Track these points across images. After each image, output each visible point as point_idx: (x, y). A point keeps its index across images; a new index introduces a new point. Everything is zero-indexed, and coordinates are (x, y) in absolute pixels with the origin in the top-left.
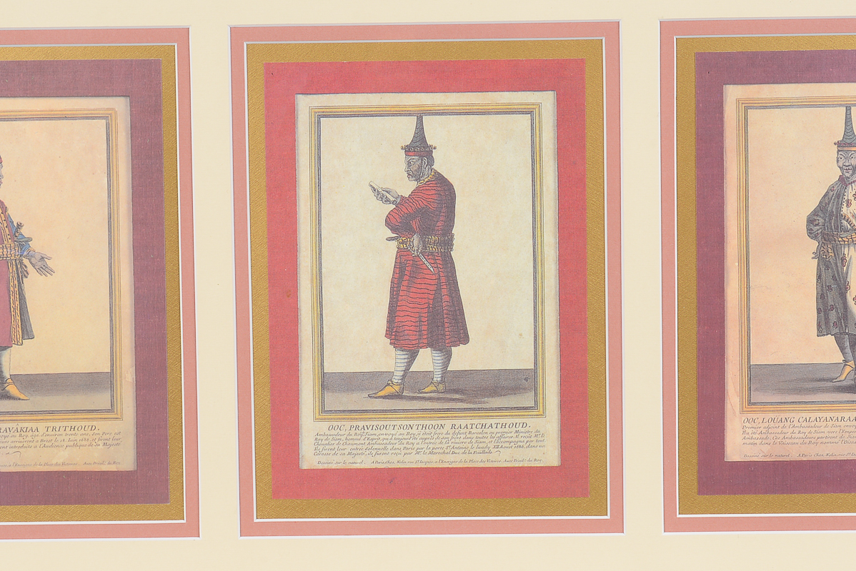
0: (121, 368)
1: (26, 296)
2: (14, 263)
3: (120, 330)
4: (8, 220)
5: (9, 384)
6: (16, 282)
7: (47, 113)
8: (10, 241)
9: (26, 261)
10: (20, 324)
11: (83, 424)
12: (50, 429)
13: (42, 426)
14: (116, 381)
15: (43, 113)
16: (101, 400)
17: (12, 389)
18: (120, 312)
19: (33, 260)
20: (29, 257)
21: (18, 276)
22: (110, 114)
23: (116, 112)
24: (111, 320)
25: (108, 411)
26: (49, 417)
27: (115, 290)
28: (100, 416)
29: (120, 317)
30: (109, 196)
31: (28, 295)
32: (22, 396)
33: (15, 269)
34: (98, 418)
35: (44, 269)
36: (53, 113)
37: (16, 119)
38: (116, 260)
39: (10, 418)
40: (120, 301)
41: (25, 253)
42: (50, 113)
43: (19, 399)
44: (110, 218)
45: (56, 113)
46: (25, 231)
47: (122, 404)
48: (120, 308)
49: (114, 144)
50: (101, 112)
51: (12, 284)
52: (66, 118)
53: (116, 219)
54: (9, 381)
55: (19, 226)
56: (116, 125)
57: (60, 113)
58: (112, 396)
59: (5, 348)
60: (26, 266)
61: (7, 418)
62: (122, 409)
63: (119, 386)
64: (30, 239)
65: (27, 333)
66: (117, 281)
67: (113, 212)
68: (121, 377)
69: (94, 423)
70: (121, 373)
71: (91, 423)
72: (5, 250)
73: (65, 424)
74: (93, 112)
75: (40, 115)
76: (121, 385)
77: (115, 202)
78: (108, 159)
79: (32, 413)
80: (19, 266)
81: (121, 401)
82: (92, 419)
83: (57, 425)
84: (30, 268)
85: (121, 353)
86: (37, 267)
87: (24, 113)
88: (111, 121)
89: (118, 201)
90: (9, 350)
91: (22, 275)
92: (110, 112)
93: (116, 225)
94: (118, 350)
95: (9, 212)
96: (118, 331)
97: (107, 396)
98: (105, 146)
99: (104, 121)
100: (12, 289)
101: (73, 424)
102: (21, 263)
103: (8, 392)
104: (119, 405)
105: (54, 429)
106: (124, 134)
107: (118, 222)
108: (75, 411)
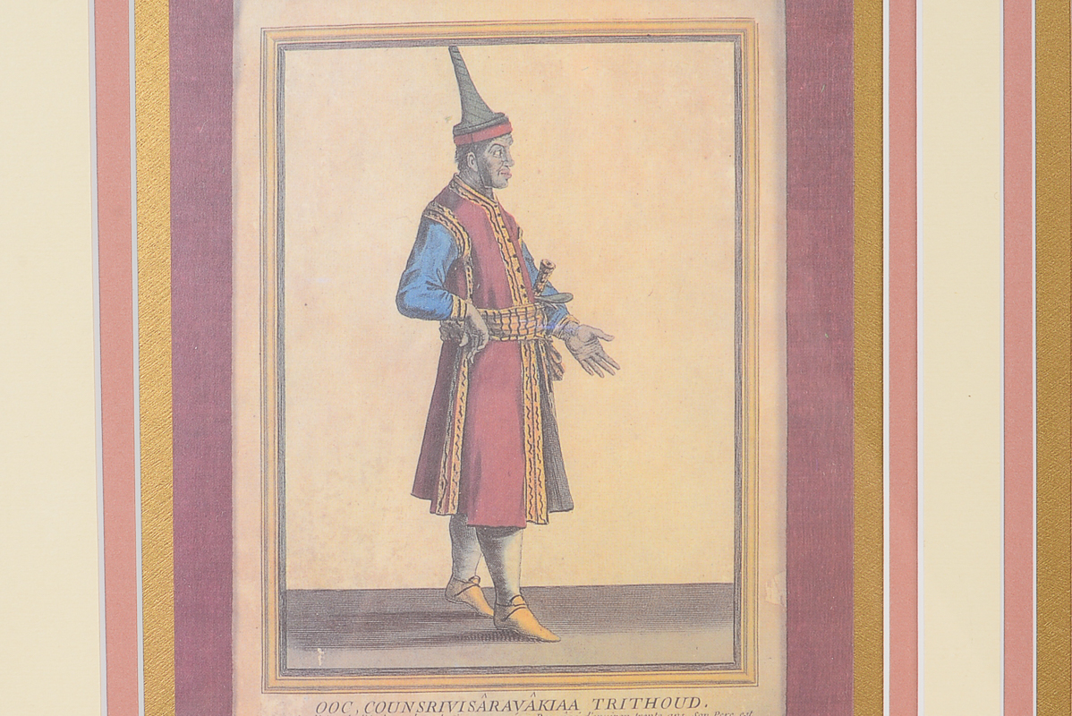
0: (756, 574)
1: (558, 419)
2: (533, 348)
3: (756, 492)
4: (522, 254)
5: (518, 607)
6: (537, 389)
7: (610, 26)
8: (524, 299)
9: (558, 344)
10: (543, 479)
11: (673, 693)
12: (603, 705)
13: (585, 698)
14: (746, 601)
15: (601, 26)
16: (712, 642)
17: (524, 619)
18: (757, 455)
19: (574, 342)
20: (566, 336)
21: (542, 376)
22: (744, 31)
23: (755, 27)
24: (738, 472)
25: (726, 666)
26: (601, 679)
27: (747, 408)
28: (709, 678)
29: (757, 465)
30: (738, 206)
31: (561, 415)
32: (544, 634)
33: (534, 360)
34: (706, 682)
35: (596, 361)
36: (621, 26)
37: (542, 40)
38: (751, 343)
39: (518, 681)
40: (757, 429)
41: (557, 327)
42: (615, 26)
43: (539, 640)
44: (739, 252)
45: (627, 26)
46: (557, 280)
47: (756, 652)
48: (757, 447)
49: (751, 94)
50: (725, 26)
51: (527, 392)
52: (648, 38)
53: (751, 255)
54: (518, 600)
55: (546, 268)
56: (757, 53)
57: (636, 26)
58: (737, 635)
59: (510, 530)
60: (558, 355)
61: (511, 681)
62: (756, 662)
63: (750, 612)
64: (568, 297)
65: (558, 498)
66: (751, 388)
67: (747, 241)
68: (756, 592)
69: (698, 692)
70: (756, 585)
71: (689, 693)
72: (514, 320)
73: (636, 693)
74: (707, 25)
75: (594, 31)
76: (756, 610)
77: (751, 218)
78: (738, 125)
79: (564, 669)
80: (543, 355)
81: (756, 646)
82: (692, 682)
83: (618, 695)
84: (567, 359)
85: (756, 542)
86: (582, 357)
87: (560, 27)
88: (746, 45)
89: (757, 217)
90: (518, 535)
91: (549, 372)
92: (742, 26)
93: (751, 268)
94: (751, 535)
95: (526, 238)
96: (751, 496)
97: (726, 633)
98: (731, 98)
99: (729, 46)
100: (527, 403)
101: (653, 693)
102: (548, 347)
103: (515, 624)
104: (750, 653)
105: (611, 704)
106: (772, 73)
107: (757, 261)
108: (658, 667)
